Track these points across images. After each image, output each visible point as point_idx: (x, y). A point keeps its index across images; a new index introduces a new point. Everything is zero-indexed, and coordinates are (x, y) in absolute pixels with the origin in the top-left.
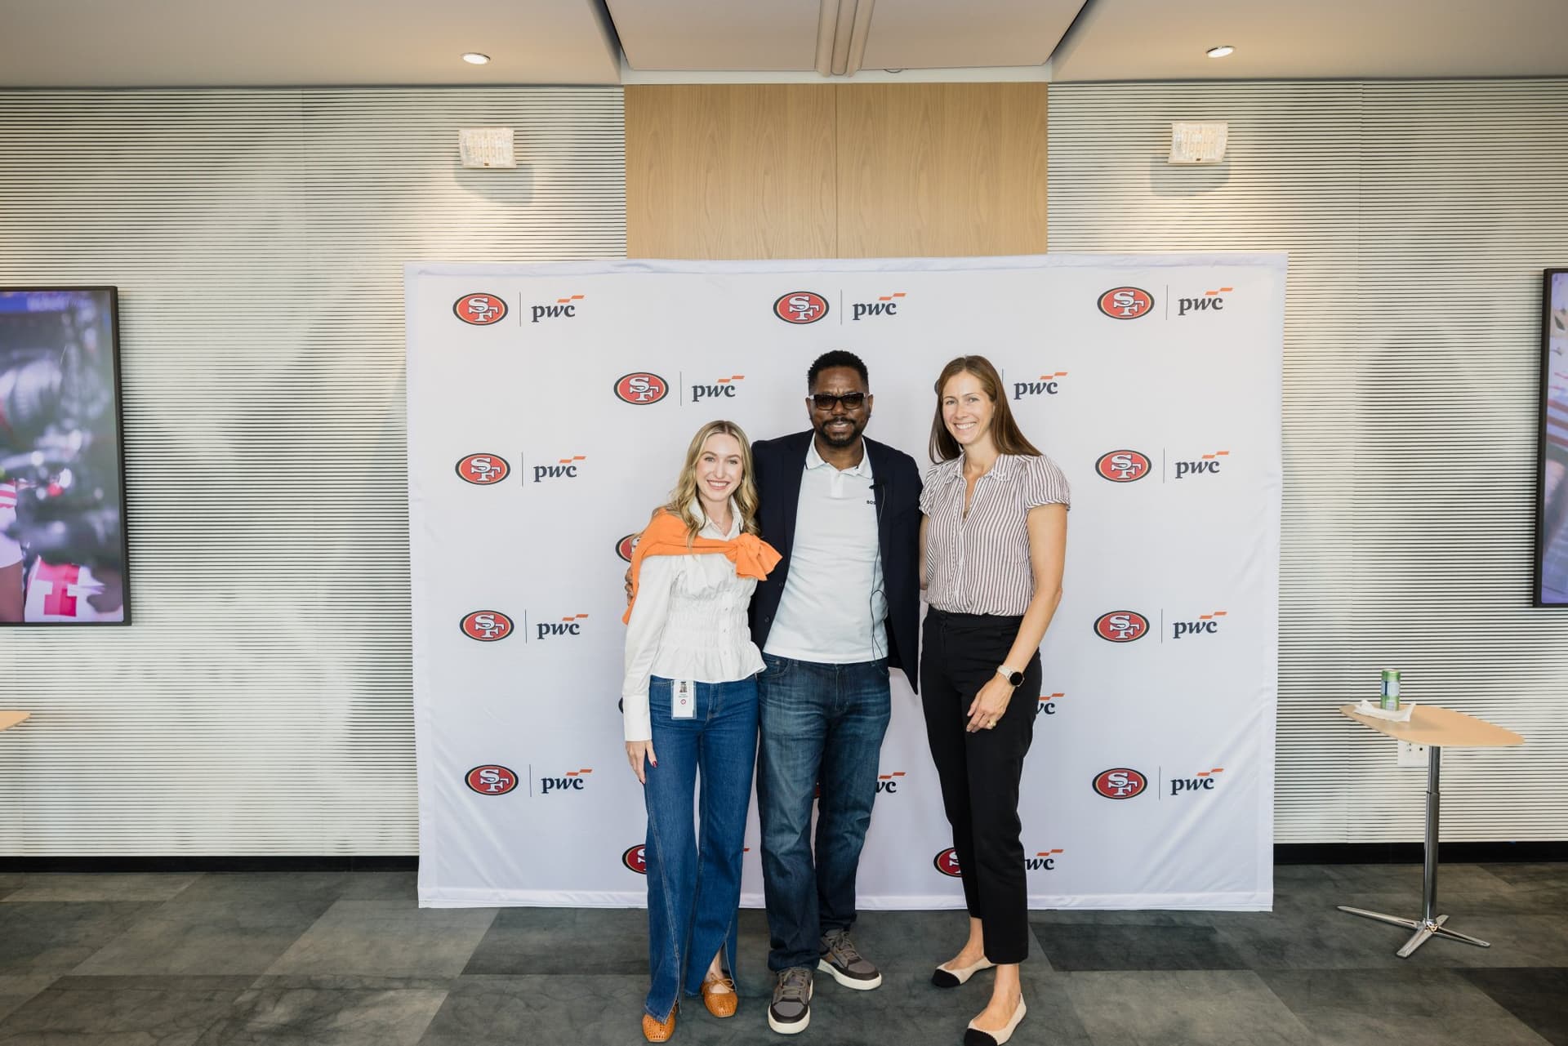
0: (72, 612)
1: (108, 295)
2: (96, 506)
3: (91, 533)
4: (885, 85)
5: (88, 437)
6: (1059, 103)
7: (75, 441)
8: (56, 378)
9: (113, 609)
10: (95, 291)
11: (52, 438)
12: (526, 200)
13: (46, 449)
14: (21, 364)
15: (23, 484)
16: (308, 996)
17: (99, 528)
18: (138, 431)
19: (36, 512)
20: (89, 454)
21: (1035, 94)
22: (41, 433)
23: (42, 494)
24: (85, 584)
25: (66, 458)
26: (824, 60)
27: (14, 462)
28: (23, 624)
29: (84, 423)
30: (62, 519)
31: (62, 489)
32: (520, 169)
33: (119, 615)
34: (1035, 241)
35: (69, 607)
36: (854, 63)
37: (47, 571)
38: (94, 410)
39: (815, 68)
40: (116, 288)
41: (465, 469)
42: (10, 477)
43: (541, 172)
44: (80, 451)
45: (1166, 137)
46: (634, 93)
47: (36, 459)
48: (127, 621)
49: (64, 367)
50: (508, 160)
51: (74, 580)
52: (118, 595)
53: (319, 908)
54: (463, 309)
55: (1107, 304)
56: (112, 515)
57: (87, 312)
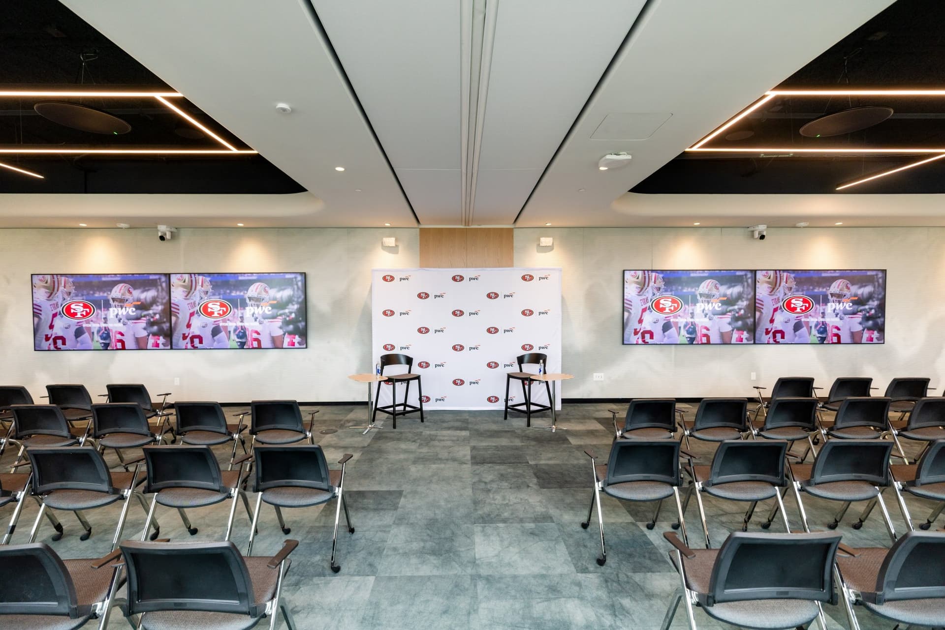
0: (294, 345)
1: (304, 275)
2: (300, 321)
3: (299, 327)
4: (477, 228)
5: (299, 306)
6: (516, 233)
7: (296, 307)
8: (292, 293)
9: (303, 345)
10: (301, 273)
11: (290, 306)
12: (397, 253)
13: (289, 309)
14: (284, 289)
15: (284, 317)
16: (355, 422)
17: (301, 327)
18: (310, 304)
19: (287, 323)
20: (299, 310)
21: (510, 232)
22: (288, 305)
23: (288, 319)
24: (297, 339)
25: (294, 311)
26: (463, 223)
27: (281, 312)
28: (283, 348)
29: (298, 303)
30: (292, 324)
31: (293, 318)
32: (396, 246)
33: (305, 346)
34: (511, 265)
35: (293, 344)
36: (470, 223)
37: (288, 336)
38: (300, 300)
39: (462, 225)
40: (305, 273)
41: (385, 313)
42: (281, 315)
43: (400, 248)
44: (297, 309)
45: (539, 240)
46: (421, 230)
47: (287, 311)
48: (306, 348)
49: (294, 290)
50: (393, 245)
51: (295, 338)
52: (305, 342)
53: (351, 411)
54: (385, 279)
55: (524, 278)
56: (303, 324)
57: (299, 278)
